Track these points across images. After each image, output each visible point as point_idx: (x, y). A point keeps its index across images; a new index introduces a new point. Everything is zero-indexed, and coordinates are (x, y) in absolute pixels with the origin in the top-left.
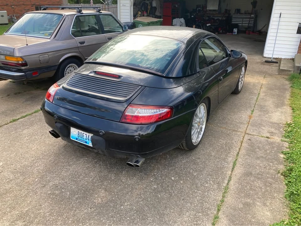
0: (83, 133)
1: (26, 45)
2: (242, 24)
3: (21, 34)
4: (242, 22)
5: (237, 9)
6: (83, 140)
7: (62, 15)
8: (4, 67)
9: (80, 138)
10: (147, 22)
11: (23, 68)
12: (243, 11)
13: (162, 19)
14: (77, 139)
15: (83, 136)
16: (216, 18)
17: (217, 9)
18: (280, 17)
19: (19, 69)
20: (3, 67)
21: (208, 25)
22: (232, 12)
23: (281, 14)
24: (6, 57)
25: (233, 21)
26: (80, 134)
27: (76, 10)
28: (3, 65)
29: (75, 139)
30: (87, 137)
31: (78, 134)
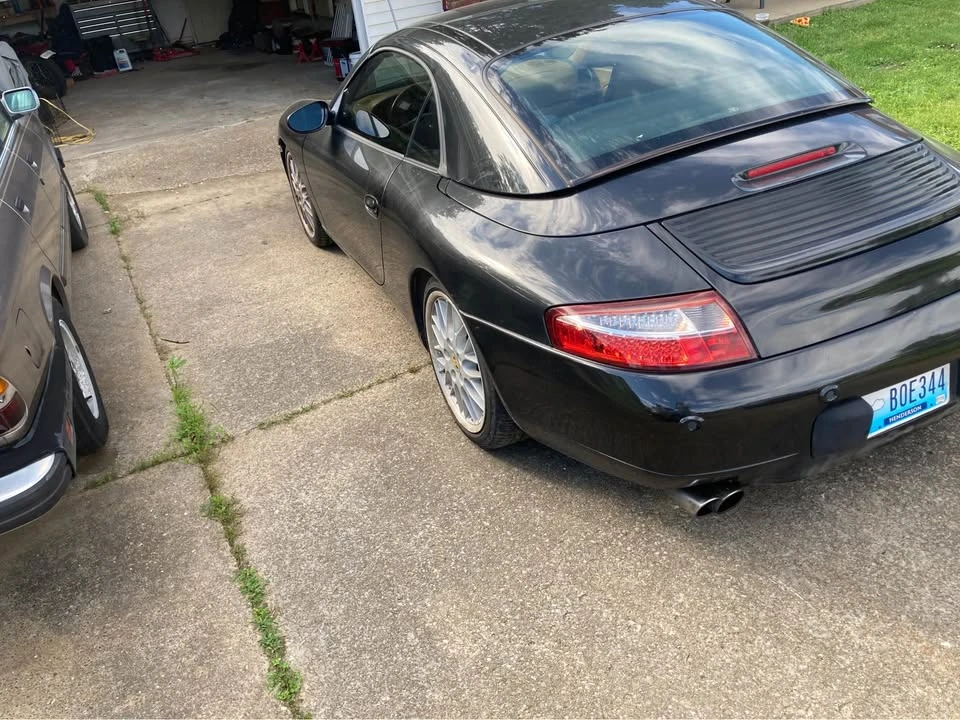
0: (911, 383)
2: (120, 31)
4: (117, 24)
6: (913, 404)
9: (899, 408)
14: (887, 422)
15: (911, 391)
21: (45, 56)
26: (898, 396)
29: (880, 428)
30: (927, 386)
31: (892, 399)
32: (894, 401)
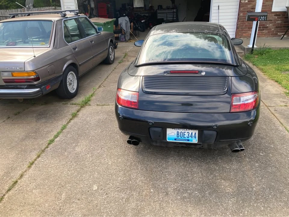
0: (184, 132)
1: (33, 58)
2: (167, 18)
3: (6, 46)
4: (167, 16)
5: (160, 5)
6: (184, 138)
7: (51, 21)
8: (7, 85)
9: (180, 138)
10: (103, 22)
11: (35, 83)
12: (164, 7)
13: (116, 19)
14: (175, 139)
15: (184, 135)
16: (142, 15)
17: (143, 6)
18: (219, 9)
19: (30, 85)
20: (4, 86)
21: (142, 21)
22: (156, 8)
23: (219, 6)
24: (13, 74)
25: (159, 17)
26: (180, 134)
27: (59, 15)
28: (4, 84)
29: (173, 140)
30: (190, 135)
31: (177, 134)
32: (178, 135)
